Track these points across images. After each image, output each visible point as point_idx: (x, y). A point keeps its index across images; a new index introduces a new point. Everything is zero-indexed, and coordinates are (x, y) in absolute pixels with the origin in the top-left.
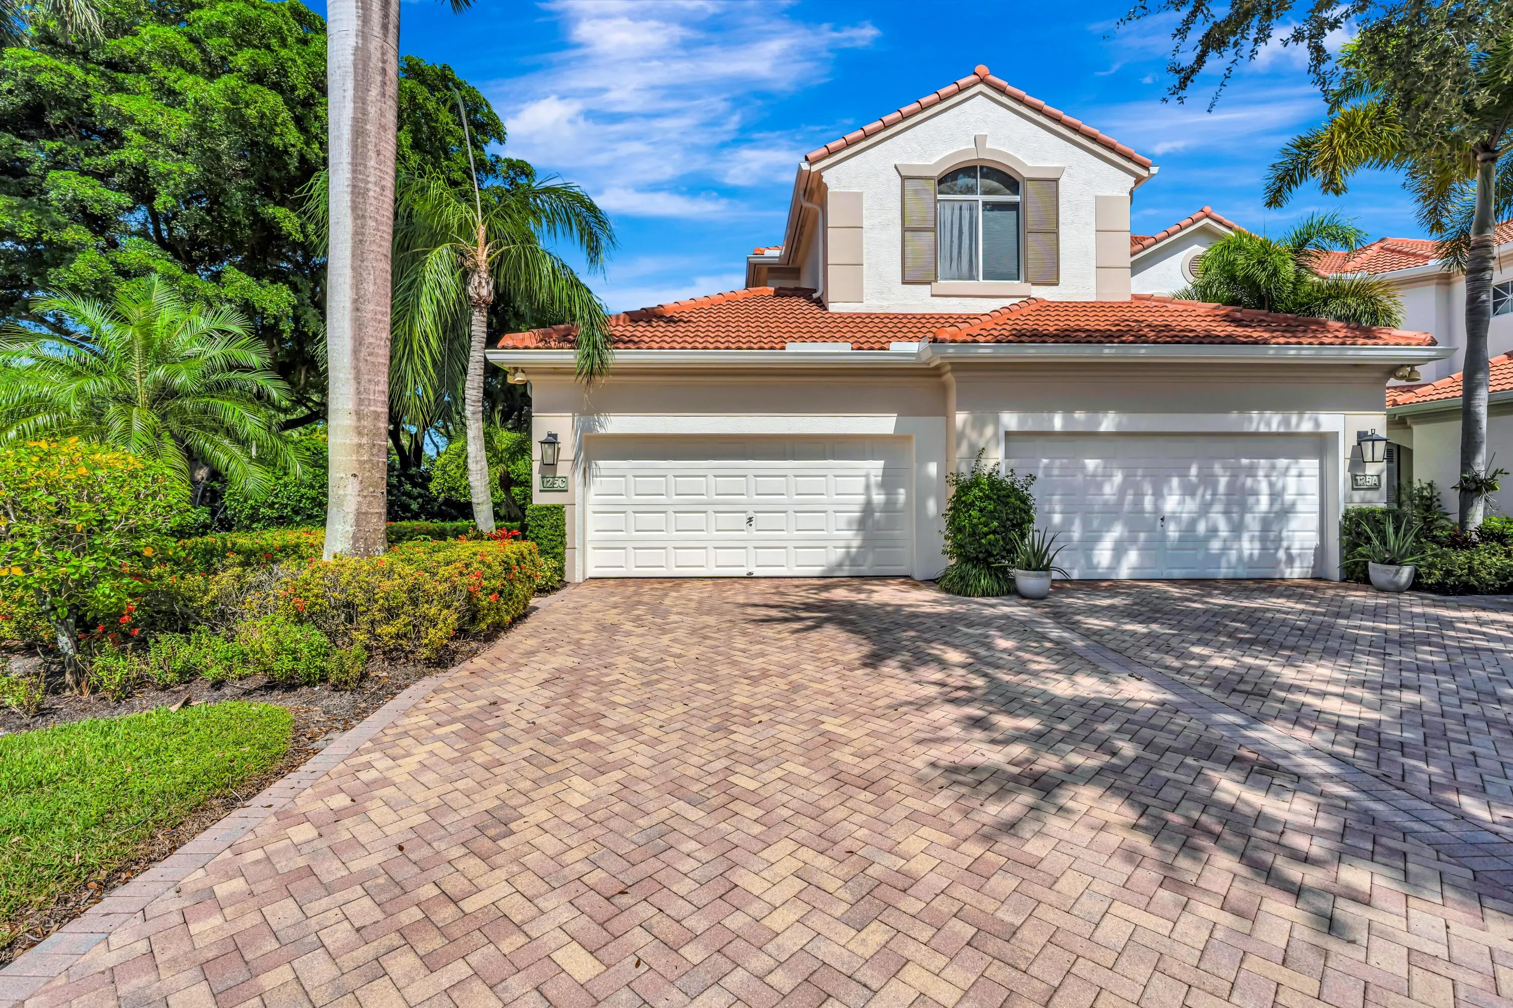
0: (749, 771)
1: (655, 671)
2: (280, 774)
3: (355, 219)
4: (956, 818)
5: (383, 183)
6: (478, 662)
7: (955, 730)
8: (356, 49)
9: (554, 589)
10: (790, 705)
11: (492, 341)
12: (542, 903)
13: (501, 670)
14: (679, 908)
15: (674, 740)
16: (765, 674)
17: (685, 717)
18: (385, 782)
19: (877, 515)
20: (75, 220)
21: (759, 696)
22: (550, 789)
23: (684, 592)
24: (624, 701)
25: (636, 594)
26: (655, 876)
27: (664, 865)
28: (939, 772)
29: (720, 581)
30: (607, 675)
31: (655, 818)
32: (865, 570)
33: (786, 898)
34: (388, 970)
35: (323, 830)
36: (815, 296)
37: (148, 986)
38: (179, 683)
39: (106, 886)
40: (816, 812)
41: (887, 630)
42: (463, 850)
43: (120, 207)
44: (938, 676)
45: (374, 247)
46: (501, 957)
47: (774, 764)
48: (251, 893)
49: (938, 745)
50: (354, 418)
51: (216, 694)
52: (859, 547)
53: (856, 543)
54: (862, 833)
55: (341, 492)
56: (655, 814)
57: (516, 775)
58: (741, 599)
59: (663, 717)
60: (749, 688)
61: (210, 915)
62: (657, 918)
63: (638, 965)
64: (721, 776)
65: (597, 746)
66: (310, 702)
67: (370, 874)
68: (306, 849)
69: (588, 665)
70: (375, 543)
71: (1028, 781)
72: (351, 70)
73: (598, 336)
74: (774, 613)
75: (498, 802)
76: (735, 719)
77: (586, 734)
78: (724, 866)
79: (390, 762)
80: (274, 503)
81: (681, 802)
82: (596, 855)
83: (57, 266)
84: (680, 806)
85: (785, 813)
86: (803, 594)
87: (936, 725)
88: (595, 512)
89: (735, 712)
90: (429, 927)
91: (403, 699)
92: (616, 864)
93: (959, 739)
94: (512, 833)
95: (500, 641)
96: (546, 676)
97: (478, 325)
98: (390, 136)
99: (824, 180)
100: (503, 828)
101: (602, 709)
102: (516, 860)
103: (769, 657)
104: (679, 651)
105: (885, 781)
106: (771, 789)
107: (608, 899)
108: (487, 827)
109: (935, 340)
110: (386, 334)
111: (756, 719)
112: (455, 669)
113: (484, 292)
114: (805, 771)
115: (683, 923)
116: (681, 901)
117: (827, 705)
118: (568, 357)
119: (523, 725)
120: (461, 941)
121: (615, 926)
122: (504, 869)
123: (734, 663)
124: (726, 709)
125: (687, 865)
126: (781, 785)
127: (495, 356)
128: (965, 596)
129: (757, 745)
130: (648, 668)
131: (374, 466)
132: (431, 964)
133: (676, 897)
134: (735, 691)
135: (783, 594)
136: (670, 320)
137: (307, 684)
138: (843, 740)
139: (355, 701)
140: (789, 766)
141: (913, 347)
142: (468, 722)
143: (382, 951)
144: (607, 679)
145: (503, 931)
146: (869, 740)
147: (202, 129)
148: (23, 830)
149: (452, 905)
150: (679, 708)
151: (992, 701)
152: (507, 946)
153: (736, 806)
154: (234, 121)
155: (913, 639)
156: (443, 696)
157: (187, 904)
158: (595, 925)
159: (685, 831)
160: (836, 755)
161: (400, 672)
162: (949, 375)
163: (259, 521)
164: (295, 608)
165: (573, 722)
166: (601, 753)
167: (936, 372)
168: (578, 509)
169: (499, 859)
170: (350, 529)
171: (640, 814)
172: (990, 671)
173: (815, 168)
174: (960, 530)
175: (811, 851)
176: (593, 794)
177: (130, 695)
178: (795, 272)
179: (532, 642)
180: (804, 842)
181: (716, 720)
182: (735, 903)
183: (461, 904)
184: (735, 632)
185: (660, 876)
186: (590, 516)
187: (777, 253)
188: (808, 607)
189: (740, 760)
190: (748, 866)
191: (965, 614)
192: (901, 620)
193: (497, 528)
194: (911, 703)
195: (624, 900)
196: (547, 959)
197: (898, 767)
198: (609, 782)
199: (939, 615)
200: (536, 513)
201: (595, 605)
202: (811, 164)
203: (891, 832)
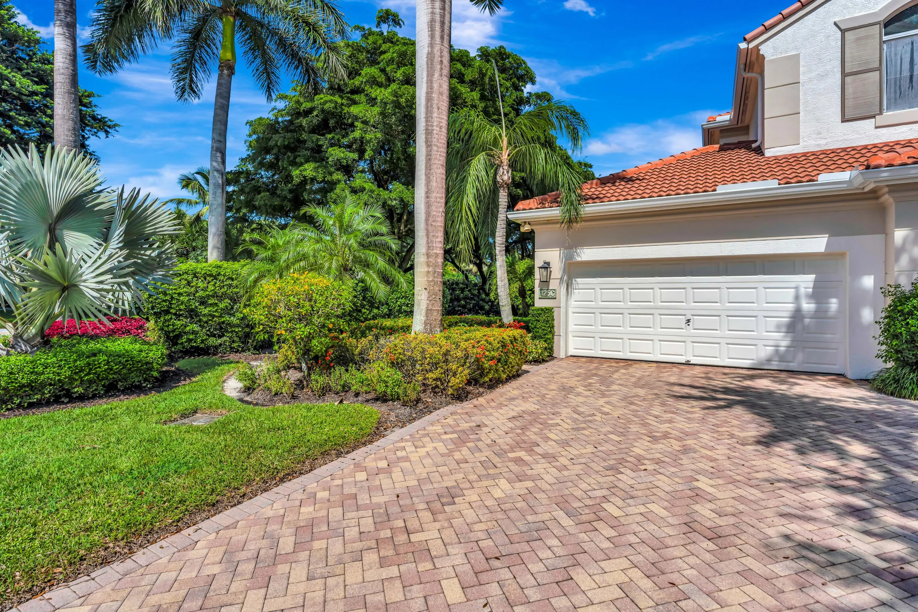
0: (620, 503)
1: (585, 422)
2: (364, 444)
3: (427, 147)
4: (789, 587)
5: (441, 124)
6: (481, 400)
7: (827, 514)
8: (428, 54)
9: (544, 361)
10: (676, 461)
11: (511, 207)
12: (450, 549)
13: (491, 407)
14: (527, 580)
15: (577, 469)
16: (666, 436)
17: (591, 456)
18: (407, 459)
19: (807, 320)
20: (338, 170)
21: (653, 451)
22: (485, 483)
23: (631, 370)
24: (555, 438)
25: (597, 368)
26: (521, 555)
27: (530, 549)
28: (790, 544)
29: (663, 365)
30: (552, 419)
31: (540, 517)
32: (793, 366)
33: (603, 600)
34: (364, 559)
35: (370, 478)
36: (754, 146)
37: (276, 530)
38: (343, 391)
39: (282, 480)
40: (659, 545)
41: (795, 417)
42: (425, 506)
43: (354, 160)
44: (832, 463)
45: (436, 162)
46: (416, 573)
47: (641, 502)
48: (329, 500)
49: (801, 522)
50: (426, 257)
51: (355, 399)
52: (788, 347)
53: (785, 343)
54: (690, 573)
55: (419, 298)
56: (540, 515)
57: (471, 470)
58: (673, 379)
59: (575, 452)
60: (649, 444)
61: (310, 505)
62: (510, 582)
63: (485, 606)
64: (598, 501)
65: (526, 463)
66: (391, 410)
67: (379, 506)
68: (359, 485)
69: (543, 411)
70: (435, 327)
71: (892, 578)
72: (425, 66)
73: (573, 197)
74: (695, 392)
75: (455, 484)
76: (627, 464)
77: (522, 454)
78: (570, 563)
79: (413, 449)
80: (408, 304)
81: (562, 512)
82: (493, 530)
83: (330, 192)
84: (560, 514)
85: (633, 539)
86: (728, 380)
87: (808, 504)
88: (574, 313)
89: (629, 459)
90: (391, 543)
91: (435, 415)
92: (500, 539)
93: (827, 522)
94: (454, 503)
95: (498, 390)
96: (515, 414)
97: (503, 198)
98: (445, 98)
99: (761, 52)
100: (450, 499)
101: (539, 440)
102: (449, 520)
103: (674, 424)
104: (607, 410)
105: (732, 538)
106: (630, 519)
107: (487, 559)
108: (443, 496)
109: (868, 167)
110: (442, 209)
111: (643, 467)
112: (467, 402)
113: (505, 178)
114: (664, 513)
115: (525, 590)
116: (530, 576)
117: (707, 468)
118: (555, 212)
119: (489, 442)
120: (401, 556)
121: (483, 577)
122: (440, 523)
123: (645, 425)
124: (624, 456)
125: (545, 554)
126: (639, 518)
127: (512, 216)
128: (900, 397)
129: (635, 486)
130: (580, 418)
131: (436, 283)
132: (383, 563)
133: (528, 572)
134: (636, 444)
135: (710, 378)
136: (631, 180)
137: (392, 400)
138: (709, 497)
139: (411, 413)
140: (653, 507)
141: (845, 176)
142: (461, 434)
143: (366, 547)
144: (550, 422)
145: (423, 558)
146: (732, 502)
147: (383, 114)
148: (265, 448)
149: (406, 535)
150: (590, 449)
151: (884, 496)
152: (422, 567)
153: (598, 525)
154: (396, 107)
155: (818, 429)
156: (455, 417)
157: (304, 497)
158: (472, 572)
159: (555, 532)
160: (697, 507)
161: (438, 400)
162: (887, 196)
163: (402, 313)
164: (390, 359)
165: (517, 445)
166: (525, 468)
167: (874, 194)
168: (563, 310)
169: (440, 517)
170: (423, 318)
171: (531, 512)
172: (897, 469)
173: (752, 45)
174: (896, 336)
175: (640, 573)
176: (508, 493)
177: (324, 395)
178: (746, 129)
179: (516, 392)
180: (638, 565)
181: (612, 462)
182: (565, 590)
183: (411, 535)
184: (657, 402)
185: (524, 556)
186: (570, 315)
187: (727, 117)
188: (726, 391)
189: (617, 493)
190: (587, 568)
191: (891, 413)
192: (814, 410)
193: (514, 321)
194: (790, 481)
195: (496, 563)
196: (437, 582)
197: (751, 530)
198: (521, 487)
199: (859, 411)
200: (535, 312)
201: (566, 373)
202: (748, 43)
203: (717, 580)
